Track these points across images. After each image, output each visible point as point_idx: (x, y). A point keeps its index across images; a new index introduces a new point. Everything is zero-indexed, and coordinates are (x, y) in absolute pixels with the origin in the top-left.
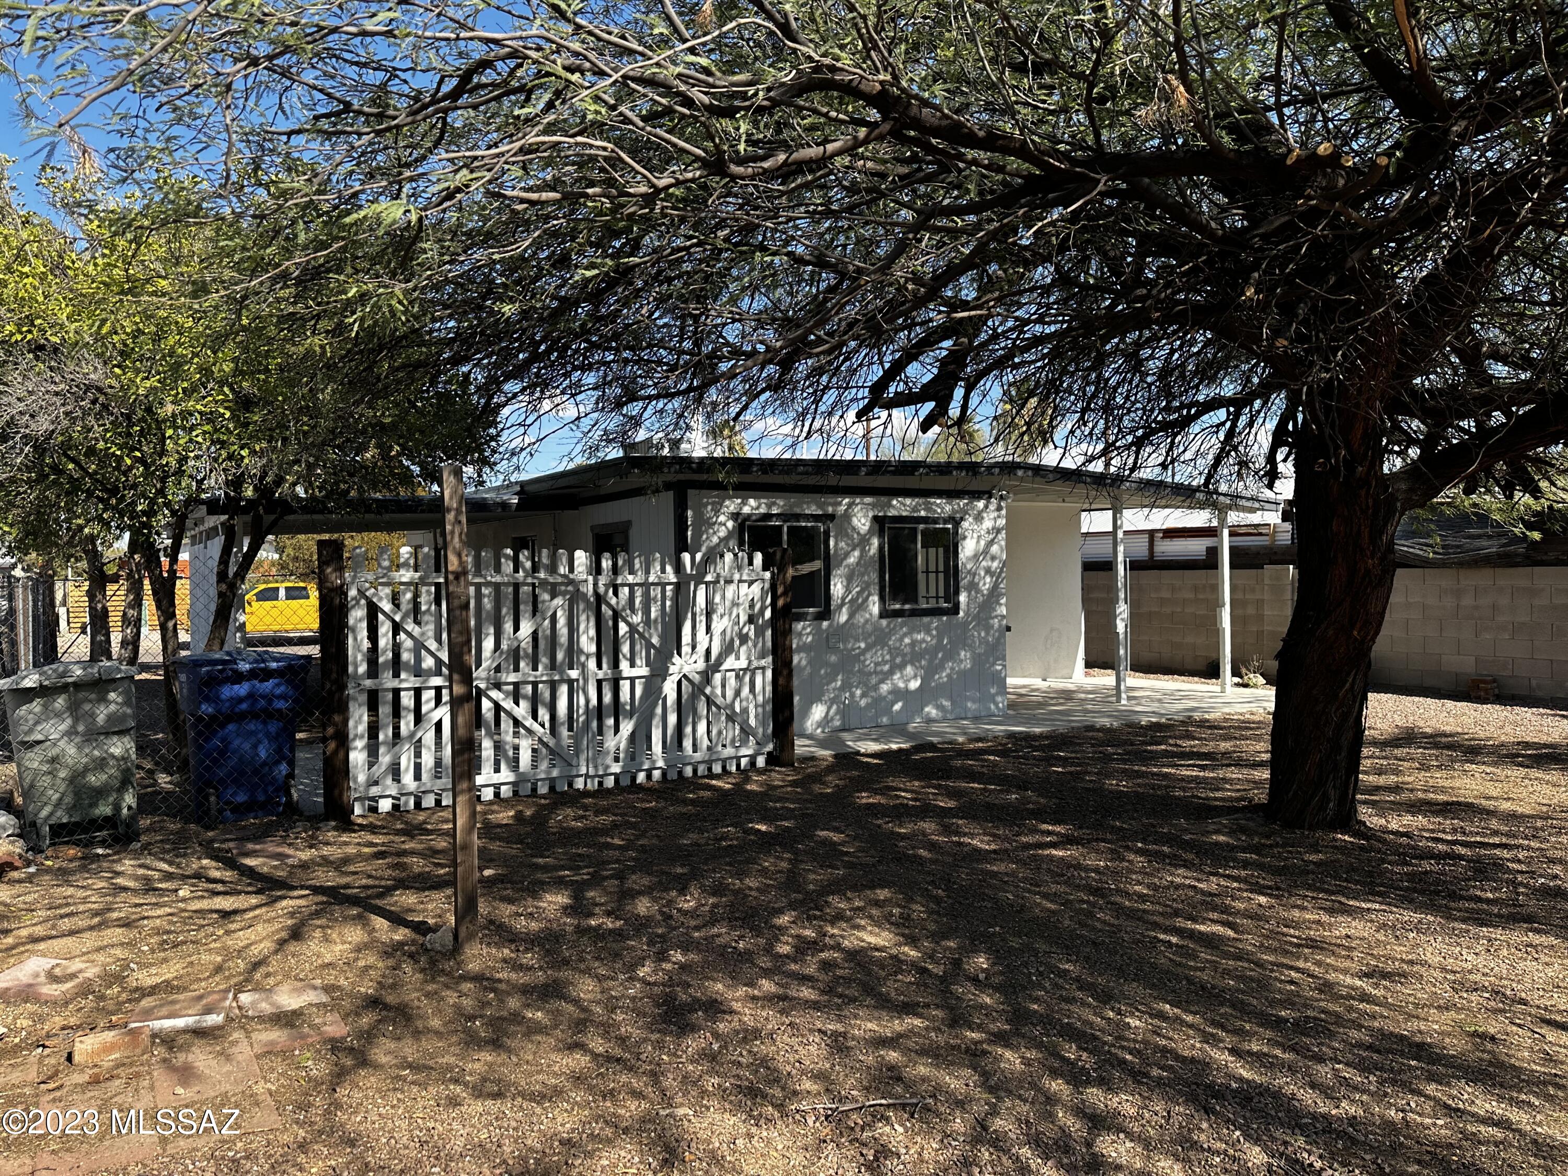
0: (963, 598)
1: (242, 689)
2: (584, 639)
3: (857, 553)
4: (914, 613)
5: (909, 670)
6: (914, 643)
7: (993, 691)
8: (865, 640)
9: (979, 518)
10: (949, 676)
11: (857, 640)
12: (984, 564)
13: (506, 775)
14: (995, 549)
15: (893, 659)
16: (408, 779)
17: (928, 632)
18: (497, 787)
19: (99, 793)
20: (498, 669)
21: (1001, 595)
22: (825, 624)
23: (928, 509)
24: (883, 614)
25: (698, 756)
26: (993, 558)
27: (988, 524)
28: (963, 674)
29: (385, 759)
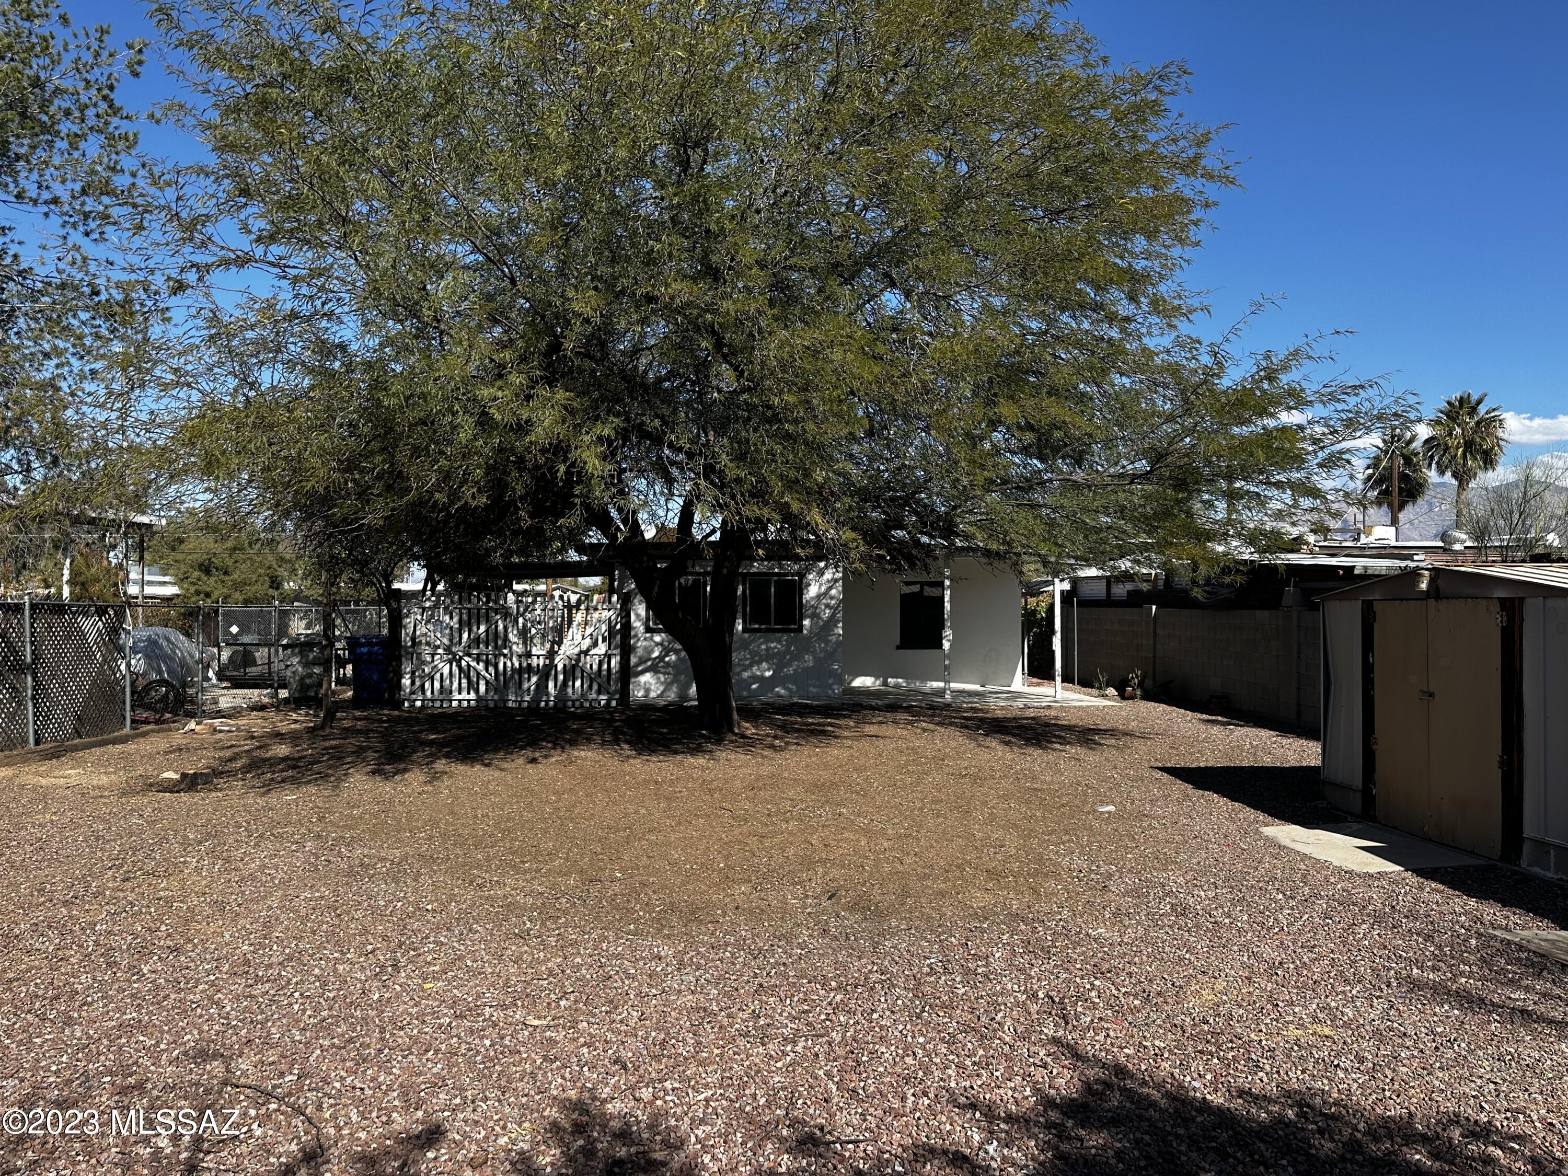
0: (806, 622)
1: (365, 650)
2: (510, 635)
4: (768, 631)
5: (764, 665)
6: (768, 649)
7: (830, 681)
9: (821, 573)
10: (795, 670)
12: (824, 601)
13: (473, 696)
14: (833, 592)
15: (752, 658)
16: (429, 694)
17: (779, 642)
18: (469, 701)
19: (309, 687)
20: (469, 647)
21: (838, 621)
23: (780, 567)
24: (744, 631)
25: (574, 697)
26: (832, 598)
27: (828, 575)
28: (807, 669)
29: (418, 683)
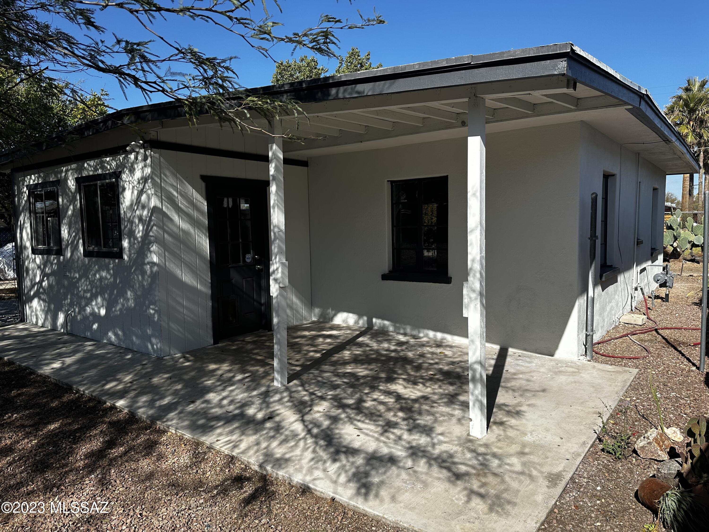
0: (125, 244)
3: (71, 207)
4: (99, 255)
5: (99, 300)
6: (101, 278)
8: (79, 272)
9: (132, 171)
10: (121, 310)
11: (75, 272)
12: (138, 212)
14: (144, 198)
17: (109, 270)
21: (150, 243)
22: (62, 257)
23: (103, 167)
24: (87, 254)
26: (143, 207)
27: (138, 174)
28: (129, 309)
